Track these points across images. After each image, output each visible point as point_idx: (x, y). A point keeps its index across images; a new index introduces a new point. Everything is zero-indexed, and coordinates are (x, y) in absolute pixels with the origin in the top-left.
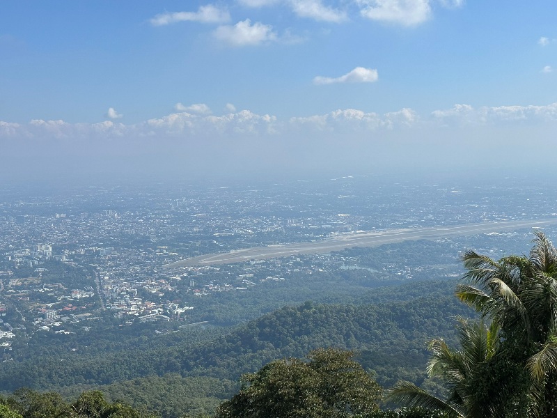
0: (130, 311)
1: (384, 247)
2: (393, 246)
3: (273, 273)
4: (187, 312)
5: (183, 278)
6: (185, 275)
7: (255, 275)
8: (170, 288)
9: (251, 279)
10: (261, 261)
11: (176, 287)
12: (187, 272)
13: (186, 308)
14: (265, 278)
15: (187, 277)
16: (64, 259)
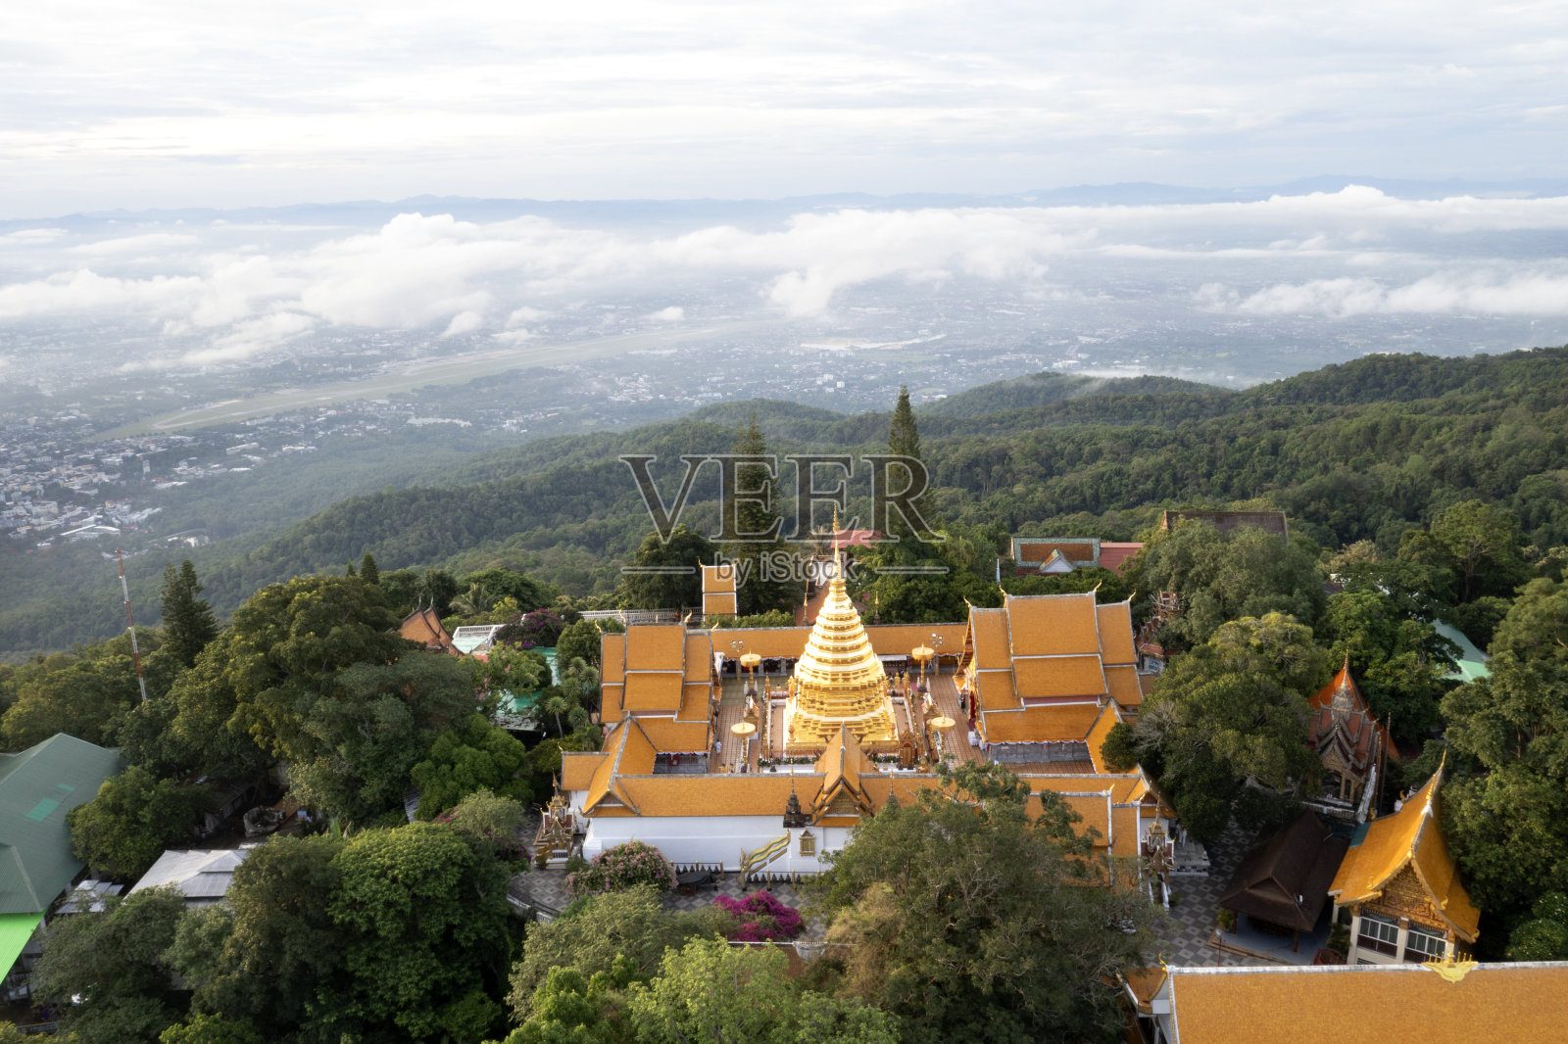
0: (40, 525)
1: (476, 383)
2: (490, 380)
3: (293, 441)
4: (151, 519)
5: (125, 459)
6: (129, 453)
7: (261, 445)
8: (106, 479)
9: (255, 452)
10: (267, 420)
11: (118, 475)
12: (131, 447)
13: (148, 512)
14: (281, 450)
15: (134, 457)
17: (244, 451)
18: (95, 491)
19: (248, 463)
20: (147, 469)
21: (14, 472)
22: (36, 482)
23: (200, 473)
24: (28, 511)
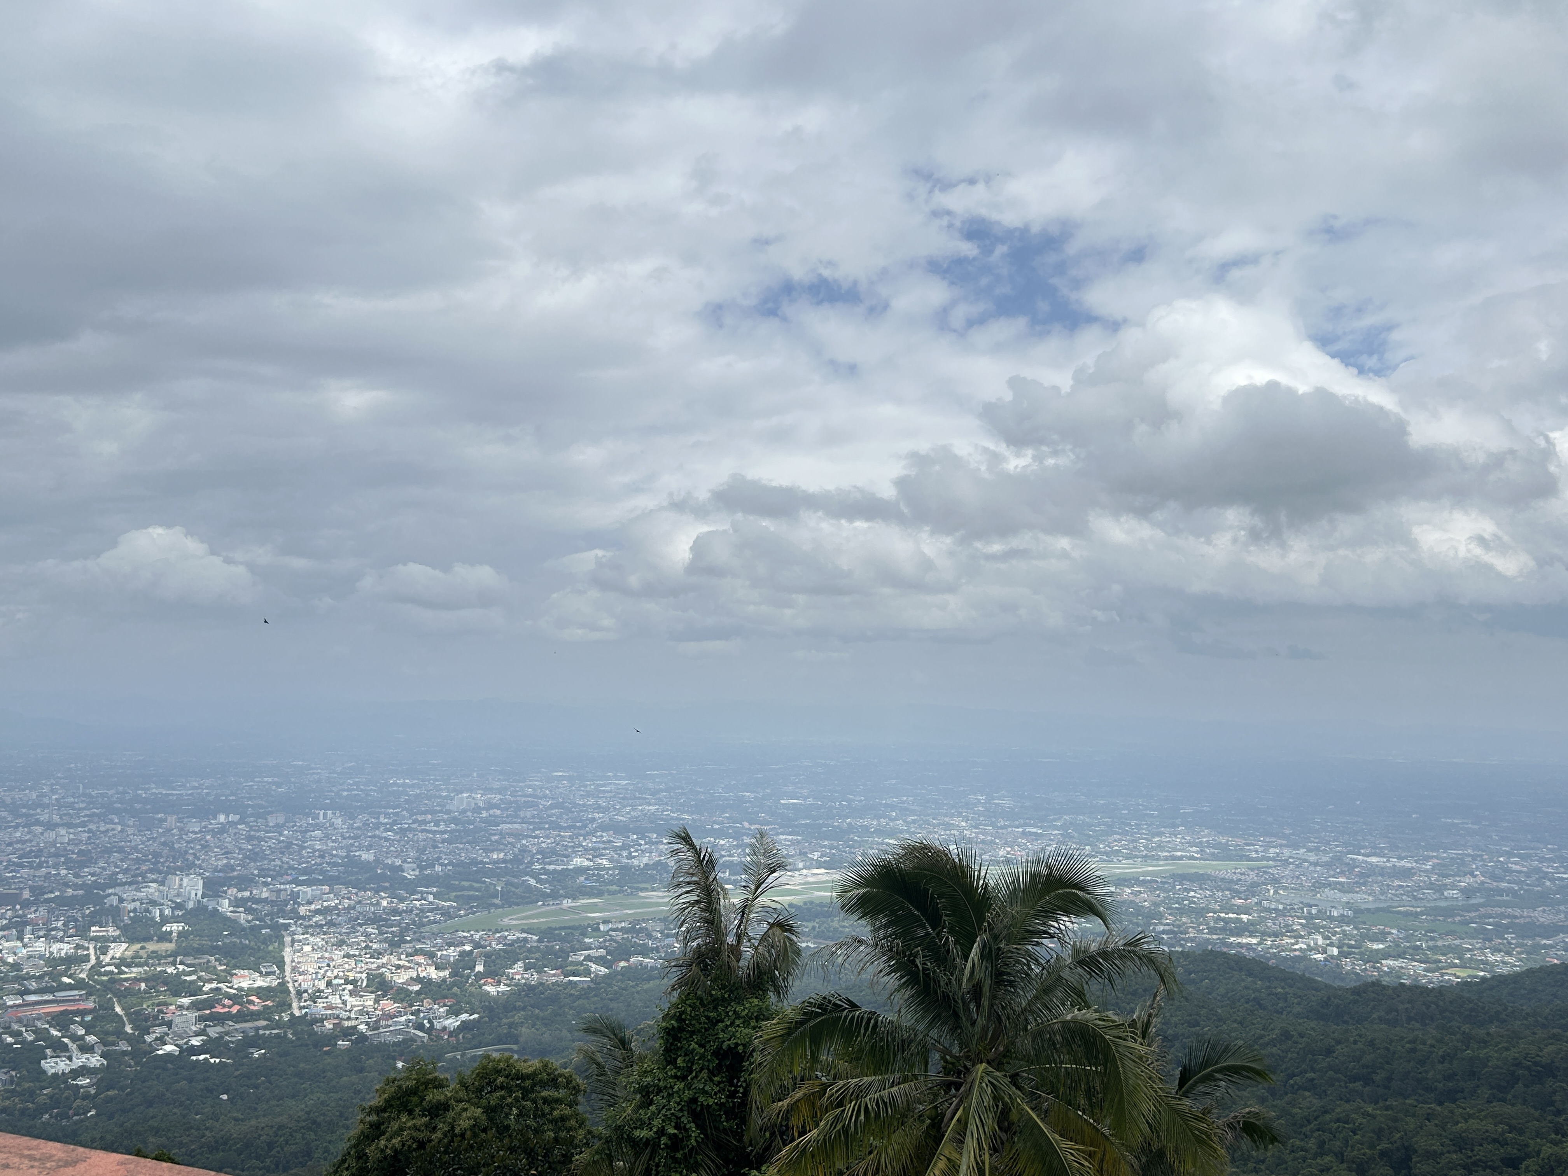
0: (348, 1020)
3: (645, 951)
5: (462, 954)
6: (468, 948)
7: (608, 953)
8: (434, 974)
9: (600, 961)
10: (623, 925)
11: (446, 973)
12: (472, 941)
13: (464, 1017)
14: (628, 960)
15: (471, 952)
16: (225, 906)
17: (588, 958)
18: (417, 988)
19: (587, 972)
20: (480, 968)
21: (347, 956)
22: (362, 970)
23: (533, 977)
24: (344, 1002)
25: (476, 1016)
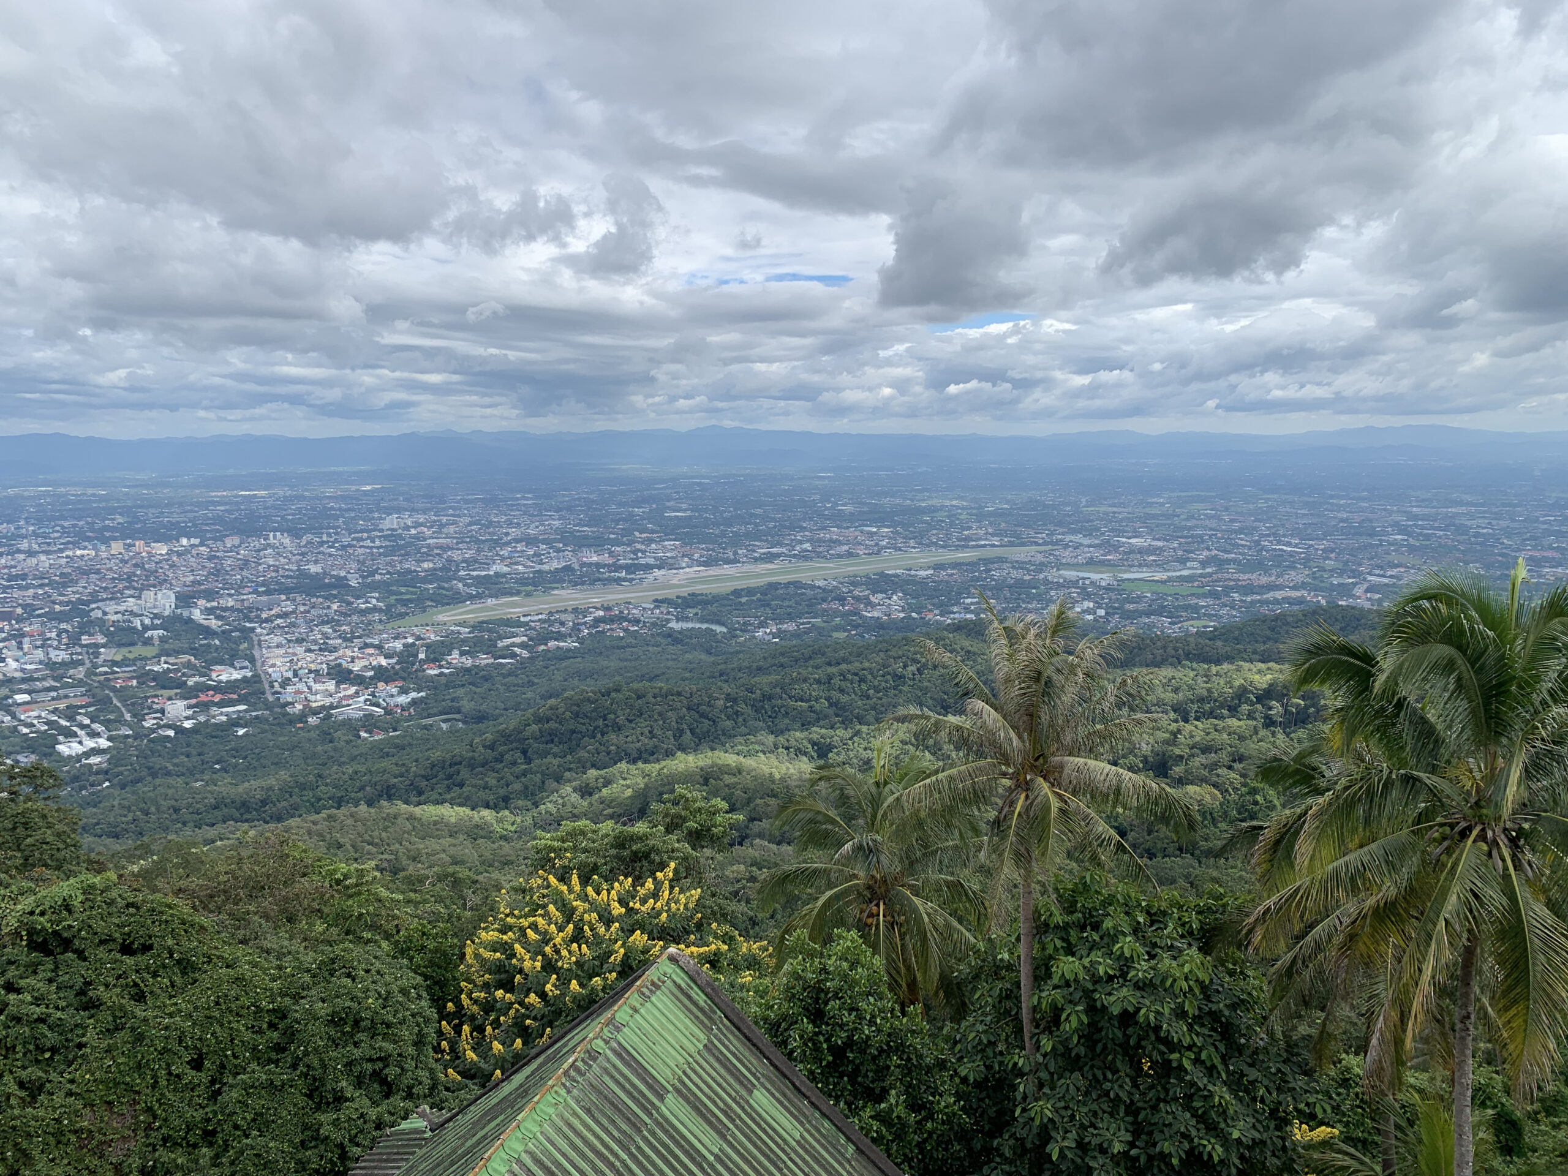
0: (315, 702)
1: (737, 593)
2: (750, 591)
3: (559, 637)
4: (414, 702)
5: (406, 645)
6: (410, 640)
7: (530, 640)
8: (384, 662)
9: (522, 646)
10: (540, 617)
11: (394, 661)
12: (413, 635)
13: (413, 695)
14: (546, 644)
15: (413, 644)
16: (197, 615)
17: (514, 645)
18: (371, 673)
19: (514, 655)
20: (422, 656)
21: (309, 651)
22: (321, 663)
23: (468, 662)
24: (309, 688)
25: (423, 694)
